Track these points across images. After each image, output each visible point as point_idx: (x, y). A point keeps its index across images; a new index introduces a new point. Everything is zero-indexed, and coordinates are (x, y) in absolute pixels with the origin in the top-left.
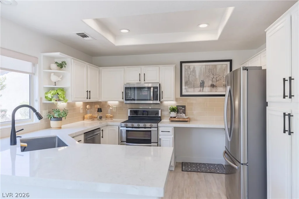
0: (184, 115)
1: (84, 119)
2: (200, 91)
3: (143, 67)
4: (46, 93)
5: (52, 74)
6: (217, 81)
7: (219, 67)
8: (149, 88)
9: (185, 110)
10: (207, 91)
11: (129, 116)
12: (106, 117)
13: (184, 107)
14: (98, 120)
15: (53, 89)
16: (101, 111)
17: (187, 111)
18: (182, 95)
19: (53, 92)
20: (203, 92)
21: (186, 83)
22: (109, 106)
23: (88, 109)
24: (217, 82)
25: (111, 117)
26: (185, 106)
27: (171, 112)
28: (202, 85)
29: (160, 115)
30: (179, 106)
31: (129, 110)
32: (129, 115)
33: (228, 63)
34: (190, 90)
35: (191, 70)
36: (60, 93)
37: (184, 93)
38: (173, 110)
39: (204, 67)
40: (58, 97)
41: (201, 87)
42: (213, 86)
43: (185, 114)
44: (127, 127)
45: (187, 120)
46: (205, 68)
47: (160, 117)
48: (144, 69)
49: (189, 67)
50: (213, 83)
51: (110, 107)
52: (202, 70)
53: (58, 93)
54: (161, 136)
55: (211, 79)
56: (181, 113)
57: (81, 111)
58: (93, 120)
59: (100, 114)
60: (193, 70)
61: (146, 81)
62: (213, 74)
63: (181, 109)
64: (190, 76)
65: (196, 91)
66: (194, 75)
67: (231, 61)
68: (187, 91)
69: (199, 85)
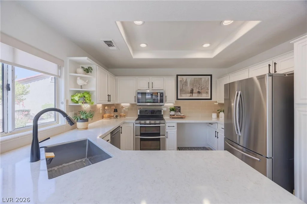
0: (180, 113)
1: (103, 117)
2: (190, 96)
3: (151, 78)
4: (72, 96)
5: (78, 78)
6: (202, 89)
7: (203, 80)
8: (156, 93)
9: (180, 110)
10: (195, 96)
11: (139, 115)
12: (121, 116)
13: (179, 107)
14: (114, 118)
15: (79, 92)
16: (117, 111)
17: (181, 111)
18: (177, 99)
19: (79, 95)
20: (192, 96)
21: (181, 90)
22: (122, 107)
23: (106, 110)
24: (202, 90)
25: (124, 116)
26: (180, 107)
27: (171, 112)
28: (192, 92)
29: (162, 114)
30: (176, 107)
31: (139, 110)
32: (139, 114)
33: (210, 77)
34: (183, 95)
35: (184, 81)
36: (86, 96)
37: (179, 98)
38: (172, 110)
39: (193, 79)
40: (85, 100)
41: (191, 93)
42: (199, 92)
43: (180, 112)
44: (141, 124)
45: (183, 117)
47: (162, 115)
48: (151, 79)
49: (183, 79)
50: (199, 91)
51: (124, 108)
52: (192, 81)
53: (84, 96)
54: (168, 130)
55: (198, 88)
56: (177, 112)
57: (101, 112)
58: (110, 118)
59: (116, 114)
60: (186, 81)
61: (153, 88)
62: (199, 85)
63: (178, 109)
64: (184, 85)
65: (188, 96)
66: (186, 85)
67: (211, 75)
68: (181, 96)
69: (190, 91)
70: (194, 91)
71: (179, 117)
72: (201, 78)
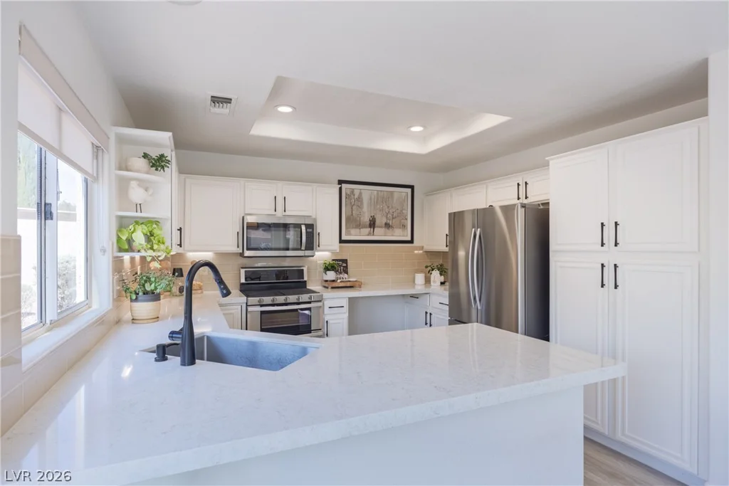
0: (346, 275)
2: (369, 234)
3: (280, 184)
5: (133, 184)
6: (393, 218)
7: (396, 195)
8: (298, 226)
9: (346, 267)
10: (379, 234)
11: (242, 284)
13: (345, 261)
14: (175, 295)
16: (182, 275)
17: (350, 269)
18: (341, 241)
20: (373, 235)
21: (348, 219)
24: (394, 221)
25: (201, 288)
26: (347, 260)
27: (328, 272)
28: (372, 224)
29: (305, 279)
30: (338, 260)
31: (243, 271)
32: (243, 281)
33: (409, 190)
34: (353, 231)
35: (356, 197)
37: (344, 238)
38: (328, 268)
39: (376, 193)
41: (370, 227)
42: (387, 226)
43: (347, 273)
44: (262, 306)
45: (357, 284)
46: (378, 194)
47: (305, 281)
48: (281, 189)
49: (353, 191)
50: (388, 221)
52: (373, 197)
53: (151, 233)
54: (328, 315)
55: (385, 214)
56: (341, 273)
59: (179, 282)
60: (359, 198)
61: (287, 213)
62: (388, 207)
63: (341, 266)
64: (354, 207)
65: (363, 234)
66: (360, 207)
67: (412, 187)
68: (348, 233)
69: (368, 223)
70: (378, 222)
71: (348, 284)
72: (392, 192)
